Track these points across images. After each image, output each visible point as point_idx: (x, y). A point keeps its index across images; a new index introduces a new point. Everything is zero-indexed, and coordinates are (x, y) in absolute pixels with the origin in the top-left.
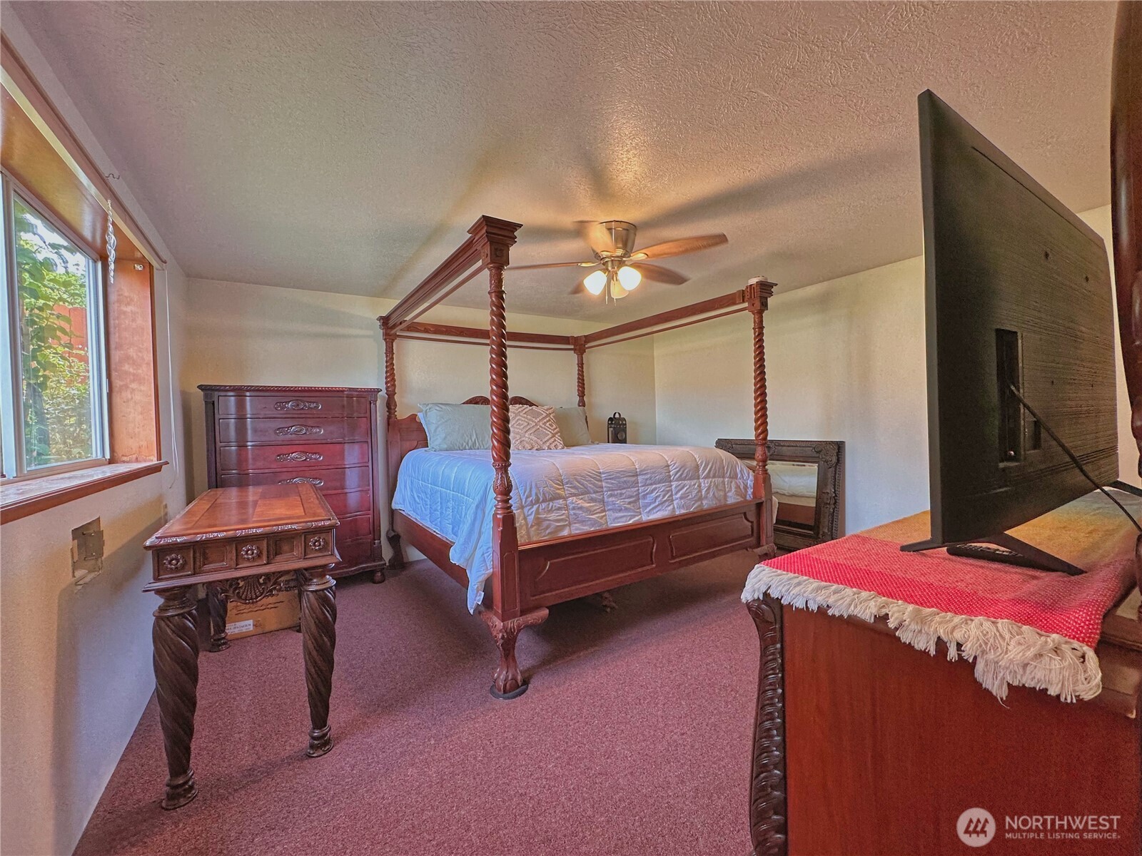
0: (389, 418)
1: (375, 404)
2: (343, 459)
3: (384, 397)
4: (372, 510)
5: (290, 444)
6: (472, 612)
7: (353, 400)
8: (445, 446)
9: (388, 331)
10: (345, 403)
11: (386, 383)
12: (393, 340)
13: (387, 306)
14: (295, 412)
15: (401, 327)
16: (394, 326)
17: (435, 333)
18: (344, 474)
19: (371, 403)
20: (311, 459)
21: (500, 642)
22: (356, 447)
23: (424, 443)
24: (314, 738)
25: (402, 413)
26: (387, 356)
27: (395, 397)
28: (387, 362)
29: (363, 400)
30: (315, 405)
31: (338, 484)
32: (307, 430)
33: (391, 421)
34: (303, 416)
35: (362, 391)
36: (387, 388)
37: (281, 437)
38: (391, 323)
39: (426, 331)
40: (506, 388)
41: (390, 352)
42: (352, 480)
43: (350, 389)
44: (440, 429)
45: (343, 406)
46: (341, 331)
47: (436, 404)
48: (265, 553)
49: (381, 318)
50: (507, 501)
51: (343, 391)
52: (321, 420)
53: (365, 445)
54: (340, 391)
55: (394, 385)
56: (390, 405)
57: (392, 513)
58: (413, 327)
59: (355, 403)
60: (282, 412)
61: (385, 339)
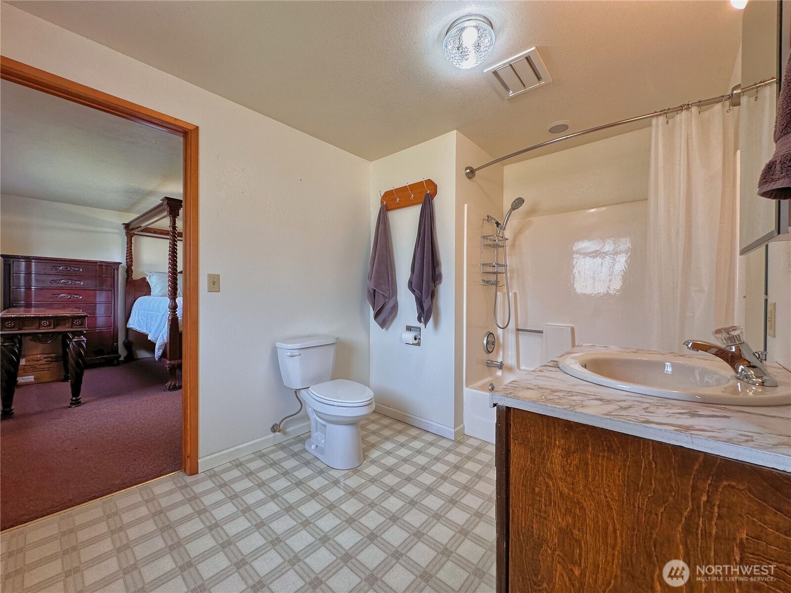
0: (127, 278)
1: (118, 271)
2: (95, 299)
3: (124, 267)
4: (113, 327)
5: (61, 288)
6: (157, 359)
7: (103, 268)
8: (161, 294)
9: (129, 231)
10: (98, 269)
11: (126, 260)
12: (132, 236)
13: (130, 217)
14: (64, 272)
15: (138, 230)
16: (133, 229)
17: (160, 234)
18: (96, 306)
19: (114, 270)
20: (74, 297)
21: (168, 369)
22: (104, 293)
23: (148, 292)
24: (73, 400)
25: (136, 276)
26: (127, 245)
27: (132, 267)
28: (127, 248)
29: (110, 268)
30: (78, 269)
31: (92, 312)
32: (72, 282)
33: (129, 281)
34: (70, 274)
35: (108, 263)
36: (127, 262)
37: (55, 285)
38: (131, 227)
39: (155, 233)
40: (177, 266)
41: (130, 243)
42: (100, 310)
43: (101, 262)
44: (158, 285)
45: (97, 271)
46: (98, 229)
47: (157, 273)
48: (52, 324)
49: (124, 224)
50: (175, 312)
51: (97, 263)
52: (81, 277)
53: (110, 292)
54: (95, 263)
55: (132, 261)
56: (129, 271)
57: (128, 330)
58: (147, 230)
59: (104, 269)
60: (55, 272)
61: (127, 236)
